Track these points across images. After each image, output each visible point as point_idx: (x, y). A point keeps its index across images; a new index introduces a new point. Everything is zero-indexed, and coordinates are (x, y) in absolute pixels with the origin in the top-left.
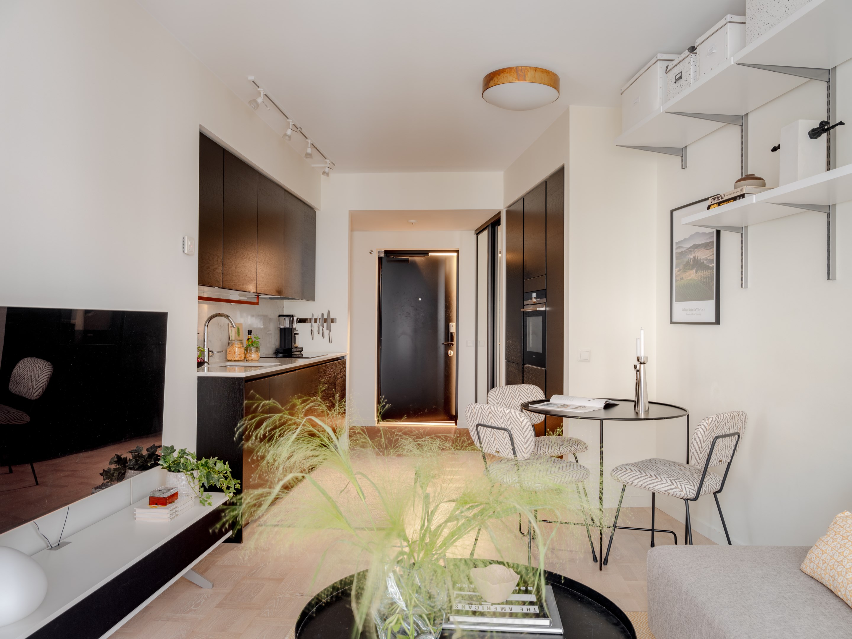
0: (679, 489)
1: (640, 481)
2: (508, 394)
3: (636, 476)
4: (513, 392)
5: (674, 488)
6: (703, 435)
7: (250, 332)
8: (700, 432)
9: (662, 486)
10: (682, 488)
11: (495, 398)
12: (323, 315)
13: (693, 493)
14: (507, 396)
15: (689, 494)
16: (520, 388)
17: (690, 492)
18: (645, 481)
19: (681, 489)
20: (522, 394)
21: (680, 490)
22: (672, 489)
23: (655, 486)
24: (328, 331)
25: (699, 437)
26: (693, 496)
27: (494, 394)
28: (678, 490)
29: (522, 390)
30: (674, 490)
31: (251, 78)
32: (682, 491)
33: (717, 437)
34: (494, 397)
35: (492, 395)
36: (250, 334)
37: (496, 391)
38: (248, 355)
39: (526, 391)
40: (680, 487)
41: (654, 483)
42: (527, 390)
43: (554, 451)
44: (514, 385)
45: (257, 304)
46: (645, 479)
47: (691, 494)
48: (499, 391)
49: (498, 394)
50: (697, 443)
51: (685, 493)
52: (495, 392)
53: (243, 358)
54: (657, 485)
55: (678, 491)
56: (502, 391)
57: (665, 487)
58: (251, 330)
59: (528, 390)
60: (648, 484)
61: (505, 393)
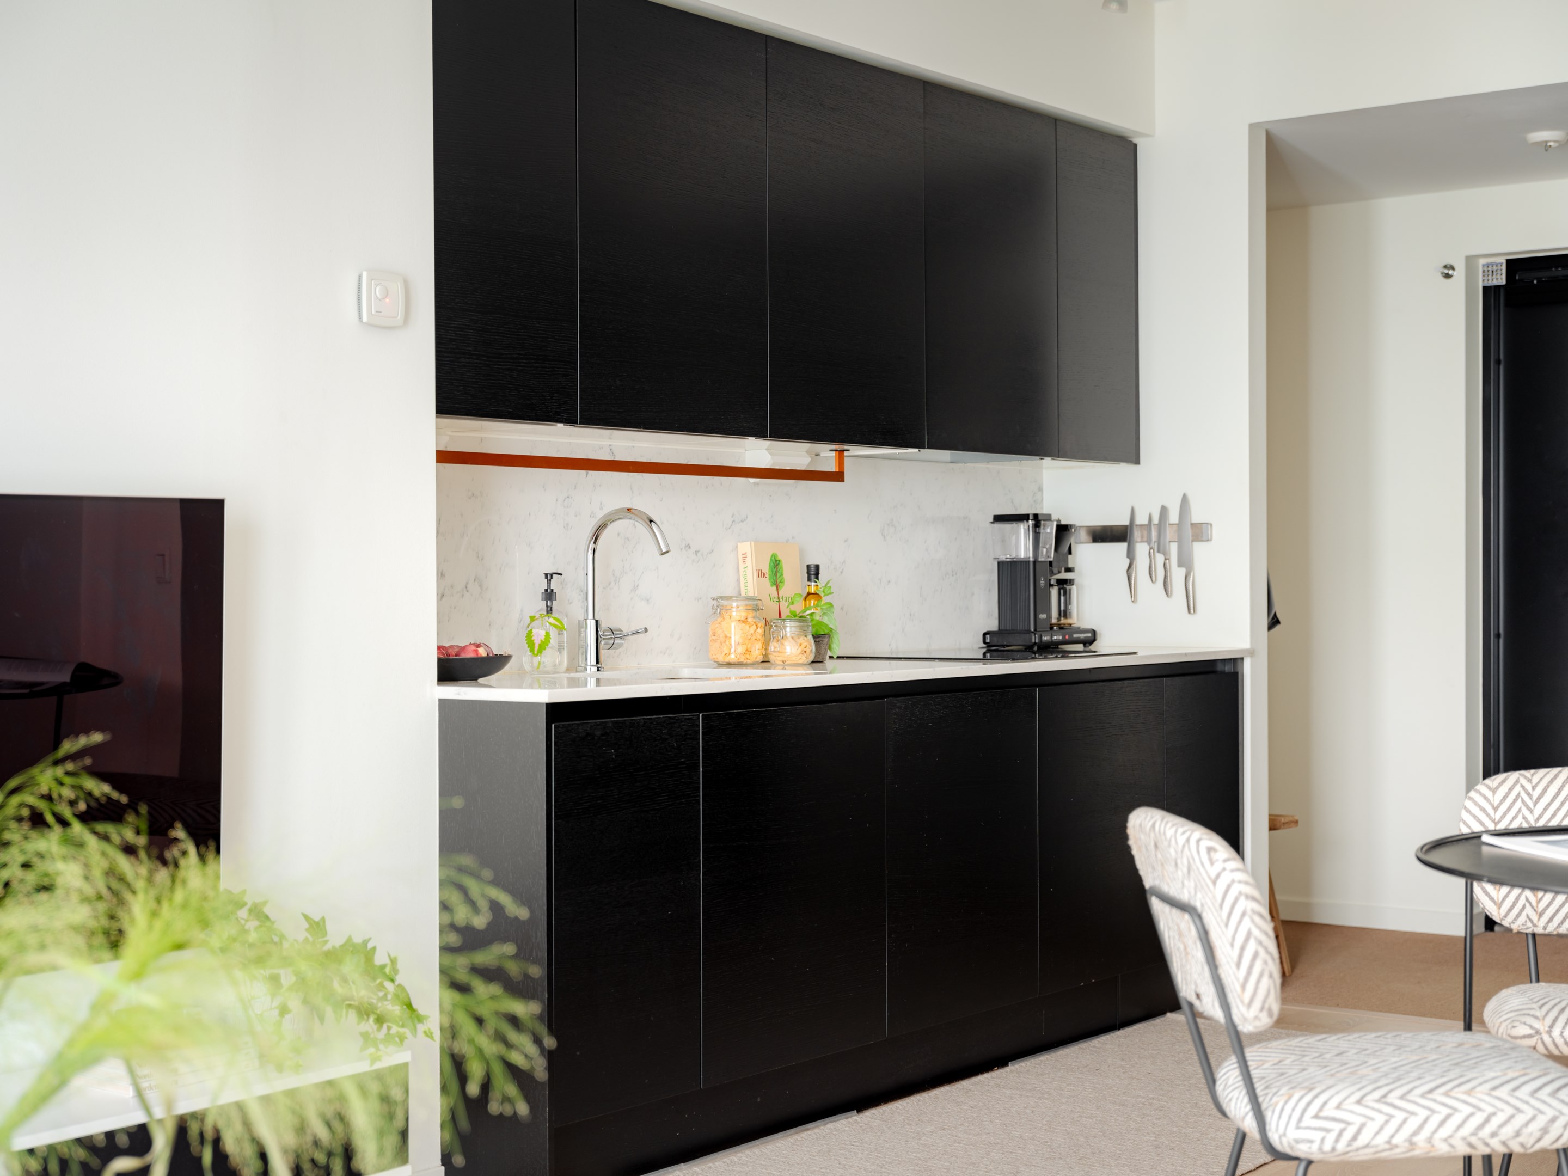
2: (1553, 800)
7: (813, 572)
11: (1488, 815)
12: (1164, 511)
14: (1546, 809)
24: (1183, 571)
27: (1485, 798)
34: (1484, 810)
35: (1476, 803)
36: (813, 577)
37: (1497, 788)
38: (773, 646)
45: (838, 476)
48: (1511, 790)
49: (1505, 798)
52: (1494, 791)
53: (757, 653)
58: (817, 567)
61: (1539, 798)
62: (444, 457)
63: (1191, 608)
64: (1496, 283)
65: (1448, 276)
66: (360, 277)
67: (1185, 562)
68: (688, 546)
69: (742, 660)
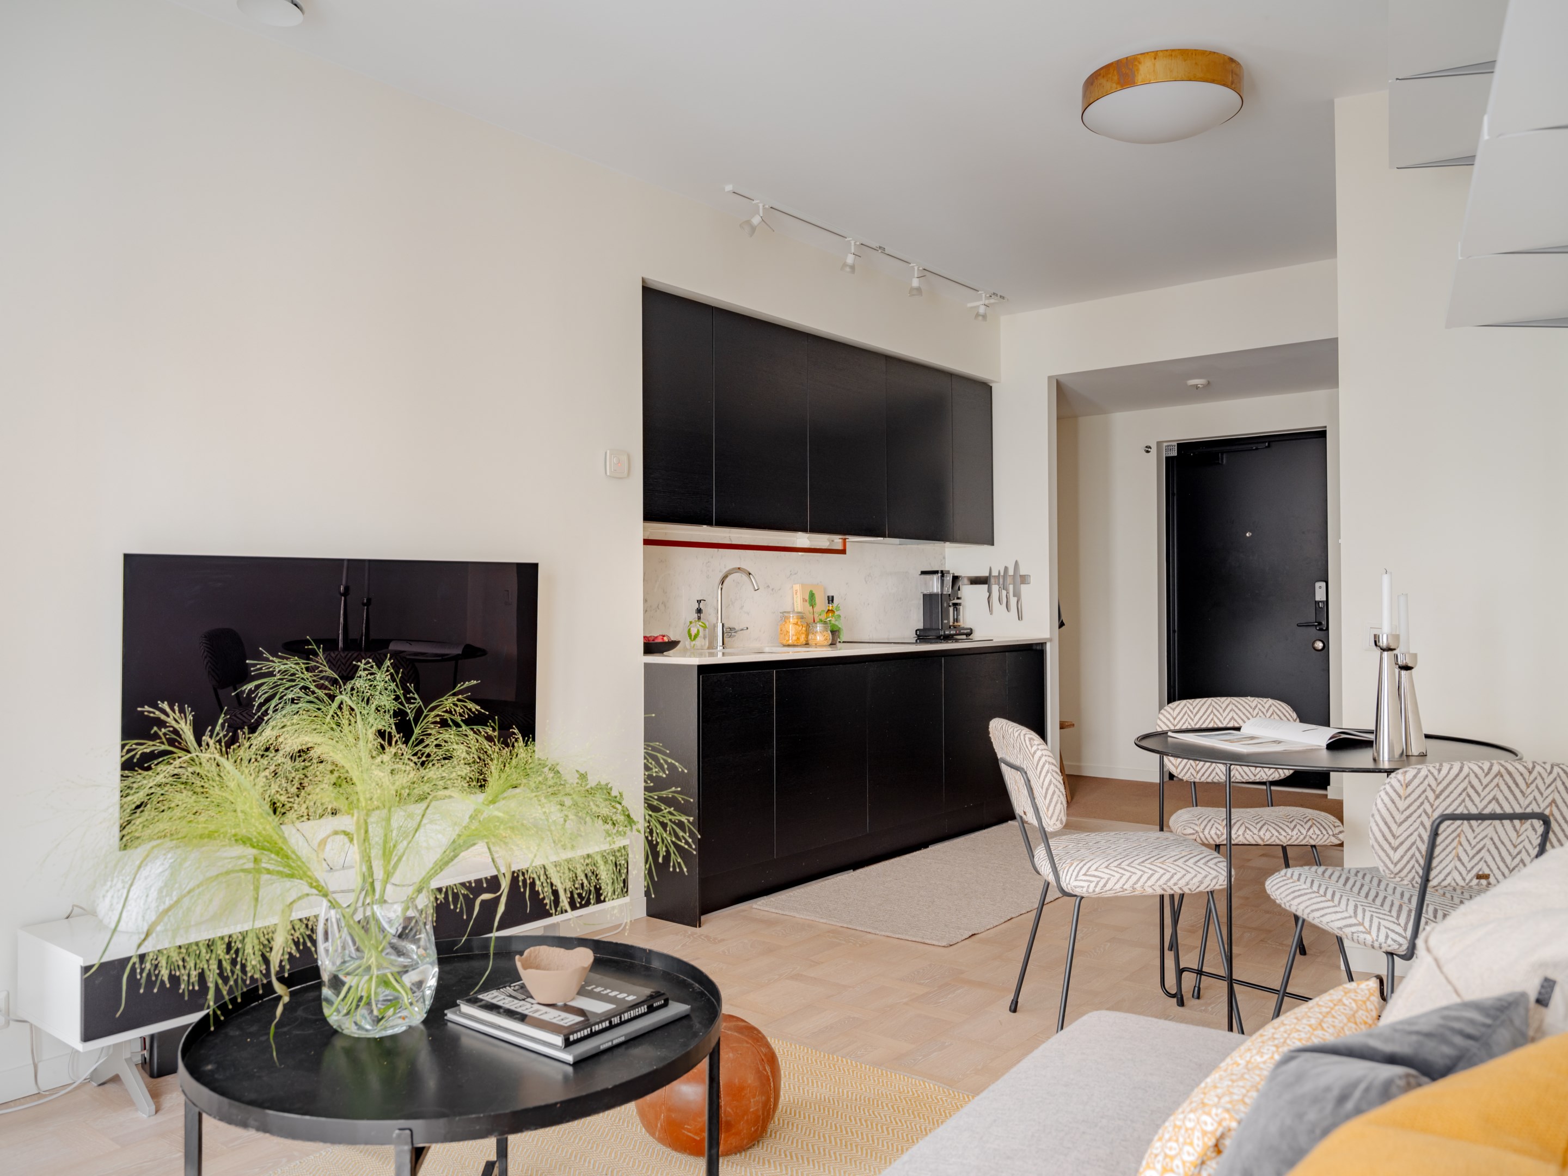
0: (1364, 927)
1: (1301, 903)
2: (1203, 715)
3: (1299, 890)
4: (1218, 711)
5: (1355, 925)
6: (1389, 806)
7: (831, 600)
8: (1382, 800)
9: (1334, 917)
10: (1371, 926)
11: (1171, 722)
12: (1006, 569)
13: (1395, 941)
14: (1200, 719)
15: (1385, 943)
16: (1237, 704)
17: (1387, 937)
18: (1308, 903)
19: (1367, 927)
20: (1240, 717)
21: (1364, 930)
22: (1350, 926)
23: (1322, 916)
24: (1016, 599)
25: (1378, 811)
26: (1403, 950)
27: (1169, 713)
28: (1361, 928)
29: (1239, 709)
30: (1354, 929)
31: (729, 188)
32: (1369, 933)
33: (1445, 818)
34: (1169, 720)
35: (1165, 716)
37: (1175, 708)
38: (811, 636)
39: (1251, 710)
40: (1367, 924)
41: (1322, 909)
42: (1254, 709)
43: (1243, 834)
44: (1223, 699)
45: (843, 552)
46: (1312, 898)
47: (1390, 942)
48: (1182, 709)
49: (1179, 713)
50: (1378, 825)
51: (1375, 938)
52: (1174, 710)
53: (802, 640)
54: (1326, 914)
55: (1361, 932)
56: (1191, 708)
57: (1339, 920)
58: (833, 597)
59: (1257, 710)
60: (1312, 911)
61: (1196, 713)
62: (647, 542)
63: (1020, 618)
64: (1172, 455)
65: (1148, 452)
66: (606, 453)
67: (1017, 594)
68: (768, 586)
69: (795, 643)
